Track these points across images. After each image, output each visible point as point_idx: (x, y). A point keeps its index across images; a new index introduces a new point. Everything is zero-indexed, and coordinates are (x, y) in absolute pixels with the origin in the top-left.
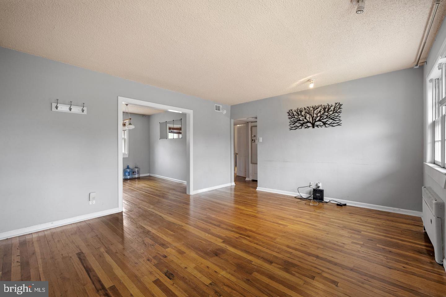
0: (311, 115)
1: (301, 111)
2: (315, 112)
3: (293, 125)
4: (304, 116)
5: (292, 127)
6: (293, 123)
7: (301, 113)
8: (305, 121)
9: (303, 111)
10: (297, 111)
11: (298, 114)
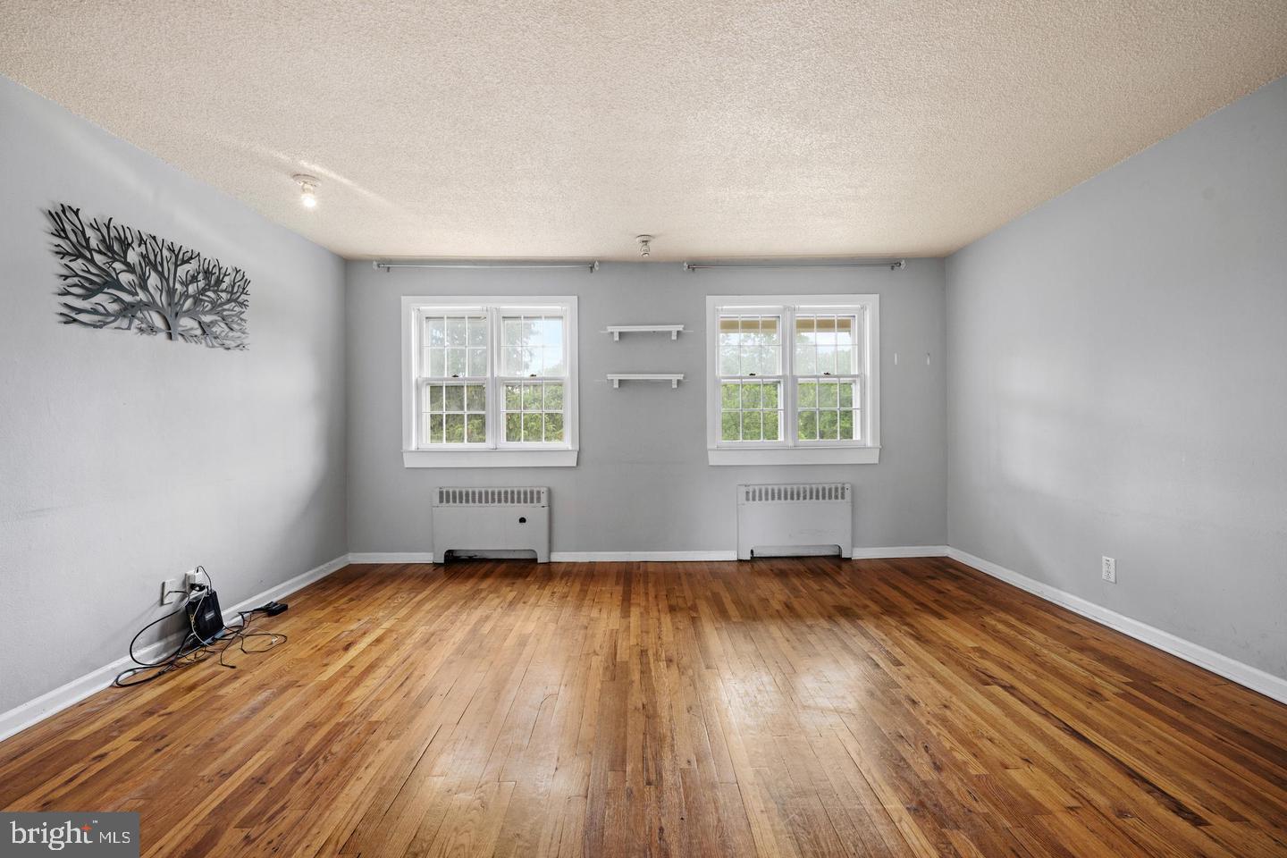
0: (167, 280)
1: (126, 245)
2: (182, 271)
3: (85, 297)
4: (138, 269)
5: (80, 311)
6: (82, 286)
7: (125, 253)
8: (142, 296)
9: (135, 245)
10: (104, 231)
11: (110, 248)
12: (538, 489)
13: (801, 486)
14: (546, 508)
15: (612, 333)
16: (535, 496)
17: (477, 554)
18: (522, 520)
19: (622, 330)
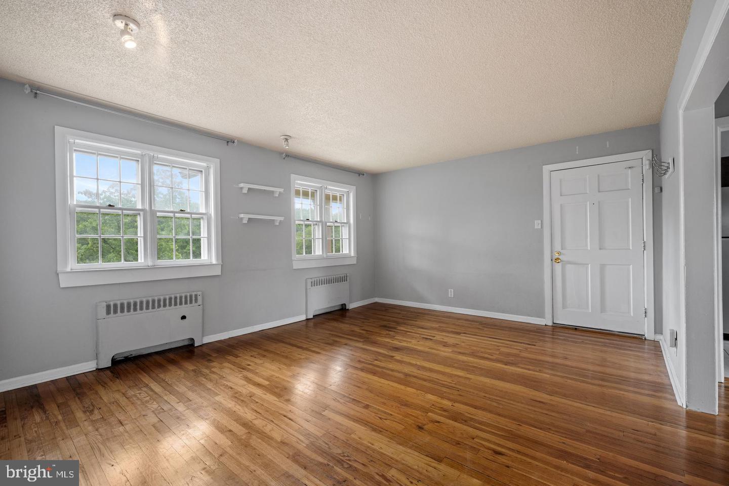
12: (195, 293)
13: (330, 277)
14: (201, 306)
15: (242, 188)
16: (194, 298)
17: (131, 353)
18: (184, 318)
19: (251, 187)
